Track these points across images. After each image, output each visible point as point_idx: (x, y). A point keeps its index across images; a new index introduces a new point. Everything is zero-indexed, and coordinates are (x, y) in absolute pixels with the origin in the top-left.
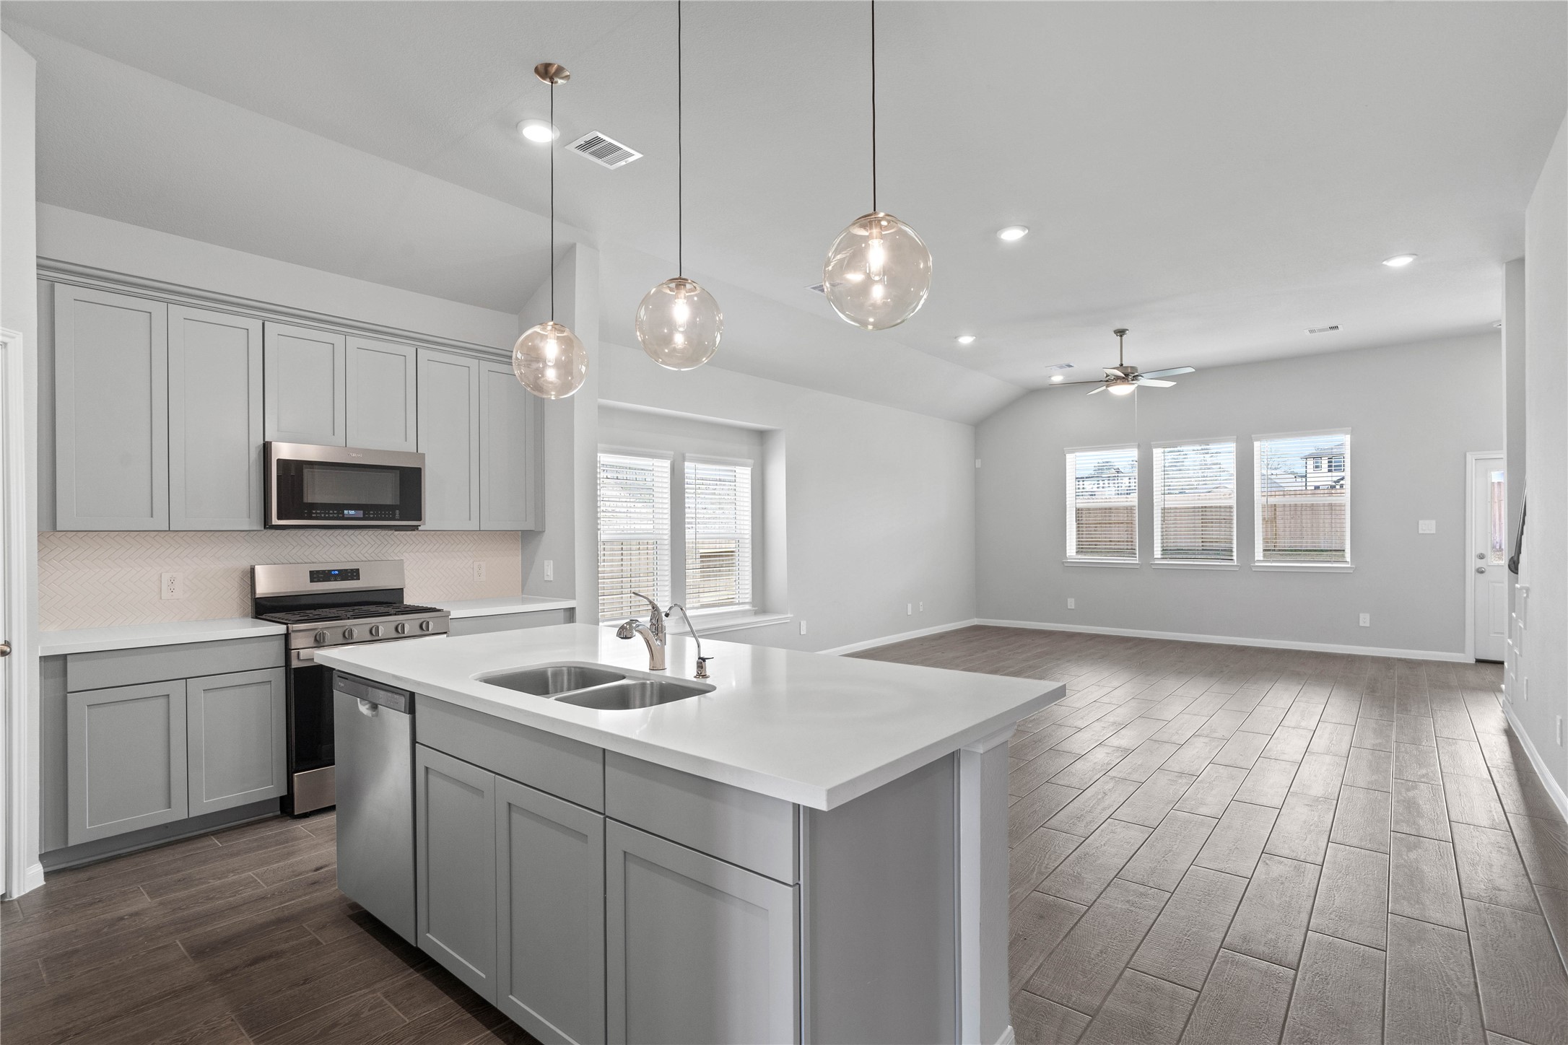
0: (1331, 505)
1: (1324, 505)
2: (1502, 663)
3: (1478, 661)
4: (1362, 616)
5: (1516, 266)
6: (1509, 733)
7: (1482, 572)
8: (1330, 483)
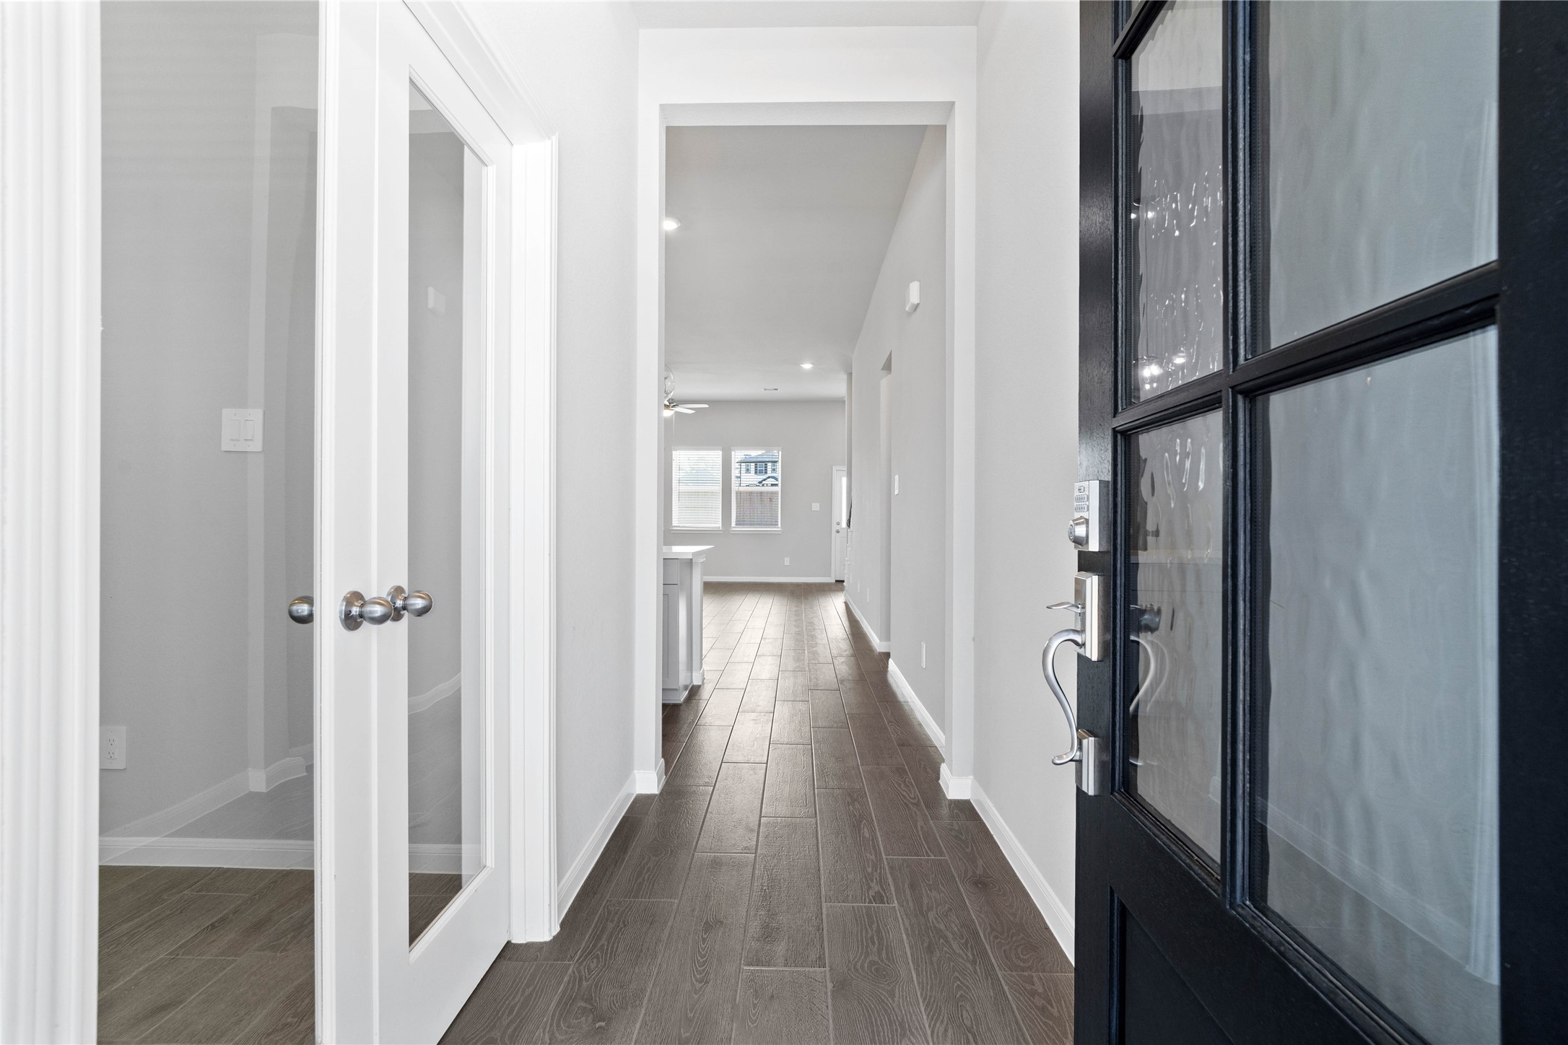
0: (761, 493)
1: (757, 493)
2: (843, 581)
3: (836, 581)
4: (786, 559)
5: (850, 375)
6: (846, 604)
7: (838, 532)
8: (756, 482)
